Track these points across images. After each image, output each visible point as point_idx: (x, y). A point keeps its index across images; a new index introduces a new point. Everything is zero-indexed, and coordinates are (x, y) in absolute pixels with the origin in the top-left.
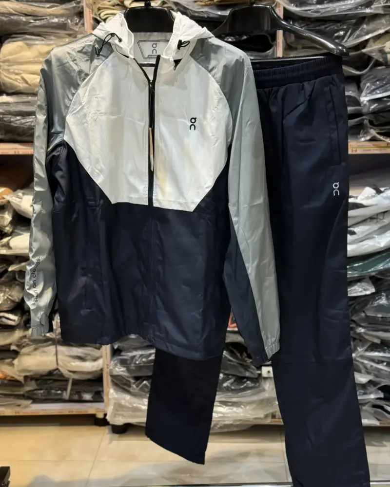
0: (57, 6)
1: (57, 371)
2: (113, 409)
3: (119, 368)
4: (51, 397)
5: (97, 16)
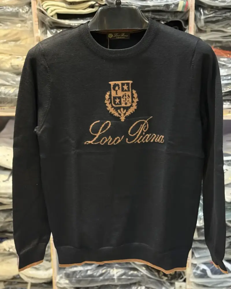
5: (40, 7)
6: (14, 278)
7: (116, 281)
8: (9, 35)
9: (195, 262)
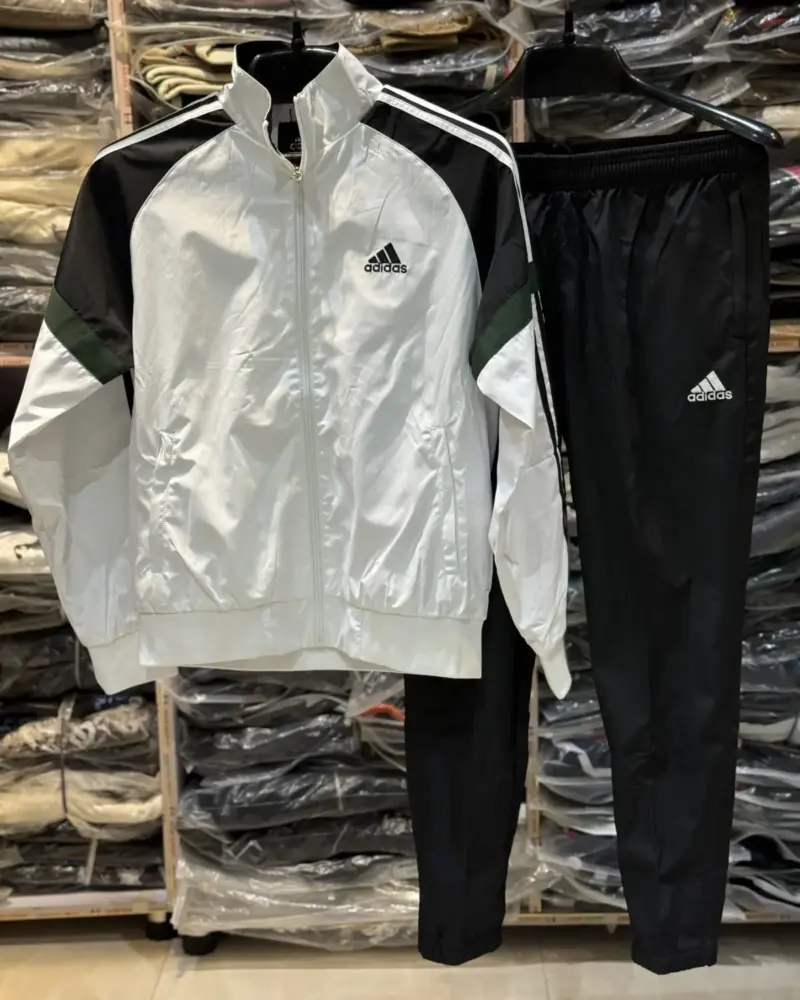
0: (55, 59)
1: (65, 825)
2: (186, 902)
3: (197, 815)
4: (53, 882)
5: (139, 78)
6: (51, 830)
7: (341, 807)
8: (49, 155)
9: (548, 735)
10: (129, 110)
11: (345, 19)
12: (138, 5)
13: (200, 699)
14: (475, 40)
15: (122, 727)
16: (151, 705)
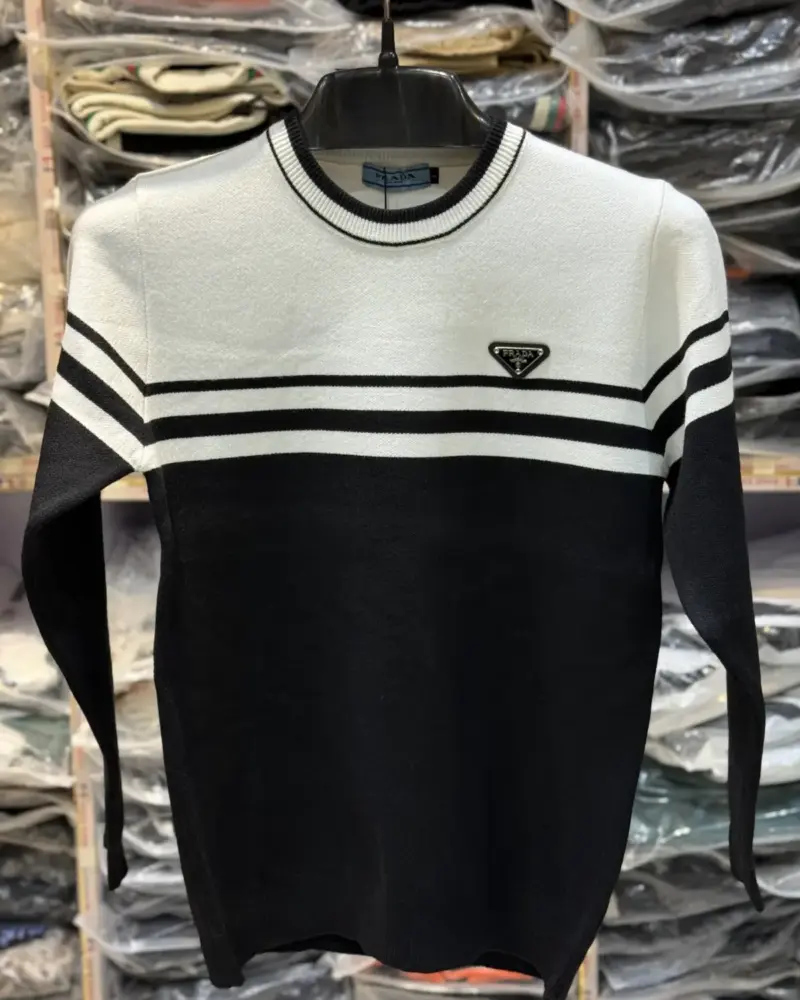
5: (63, 109)
10: (49, 153)
11: (344, 33)
12: (64, 13)
13: (136, 946)
14: (520, 63)
15: (34, 972)
16: (74, 940)
